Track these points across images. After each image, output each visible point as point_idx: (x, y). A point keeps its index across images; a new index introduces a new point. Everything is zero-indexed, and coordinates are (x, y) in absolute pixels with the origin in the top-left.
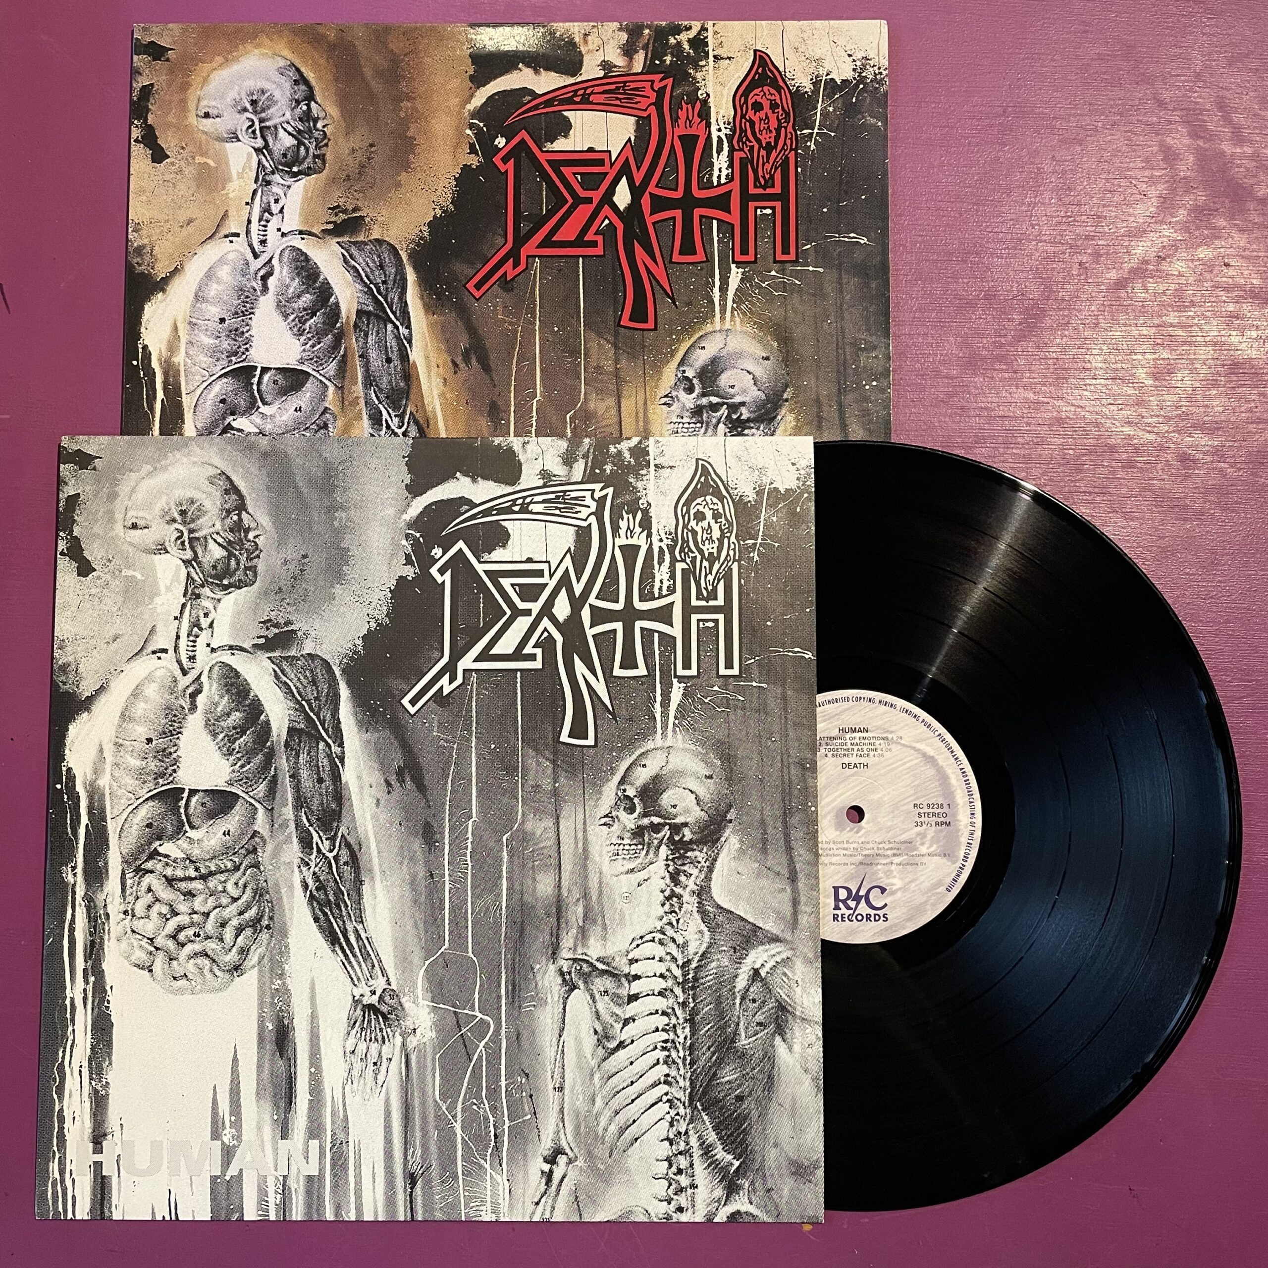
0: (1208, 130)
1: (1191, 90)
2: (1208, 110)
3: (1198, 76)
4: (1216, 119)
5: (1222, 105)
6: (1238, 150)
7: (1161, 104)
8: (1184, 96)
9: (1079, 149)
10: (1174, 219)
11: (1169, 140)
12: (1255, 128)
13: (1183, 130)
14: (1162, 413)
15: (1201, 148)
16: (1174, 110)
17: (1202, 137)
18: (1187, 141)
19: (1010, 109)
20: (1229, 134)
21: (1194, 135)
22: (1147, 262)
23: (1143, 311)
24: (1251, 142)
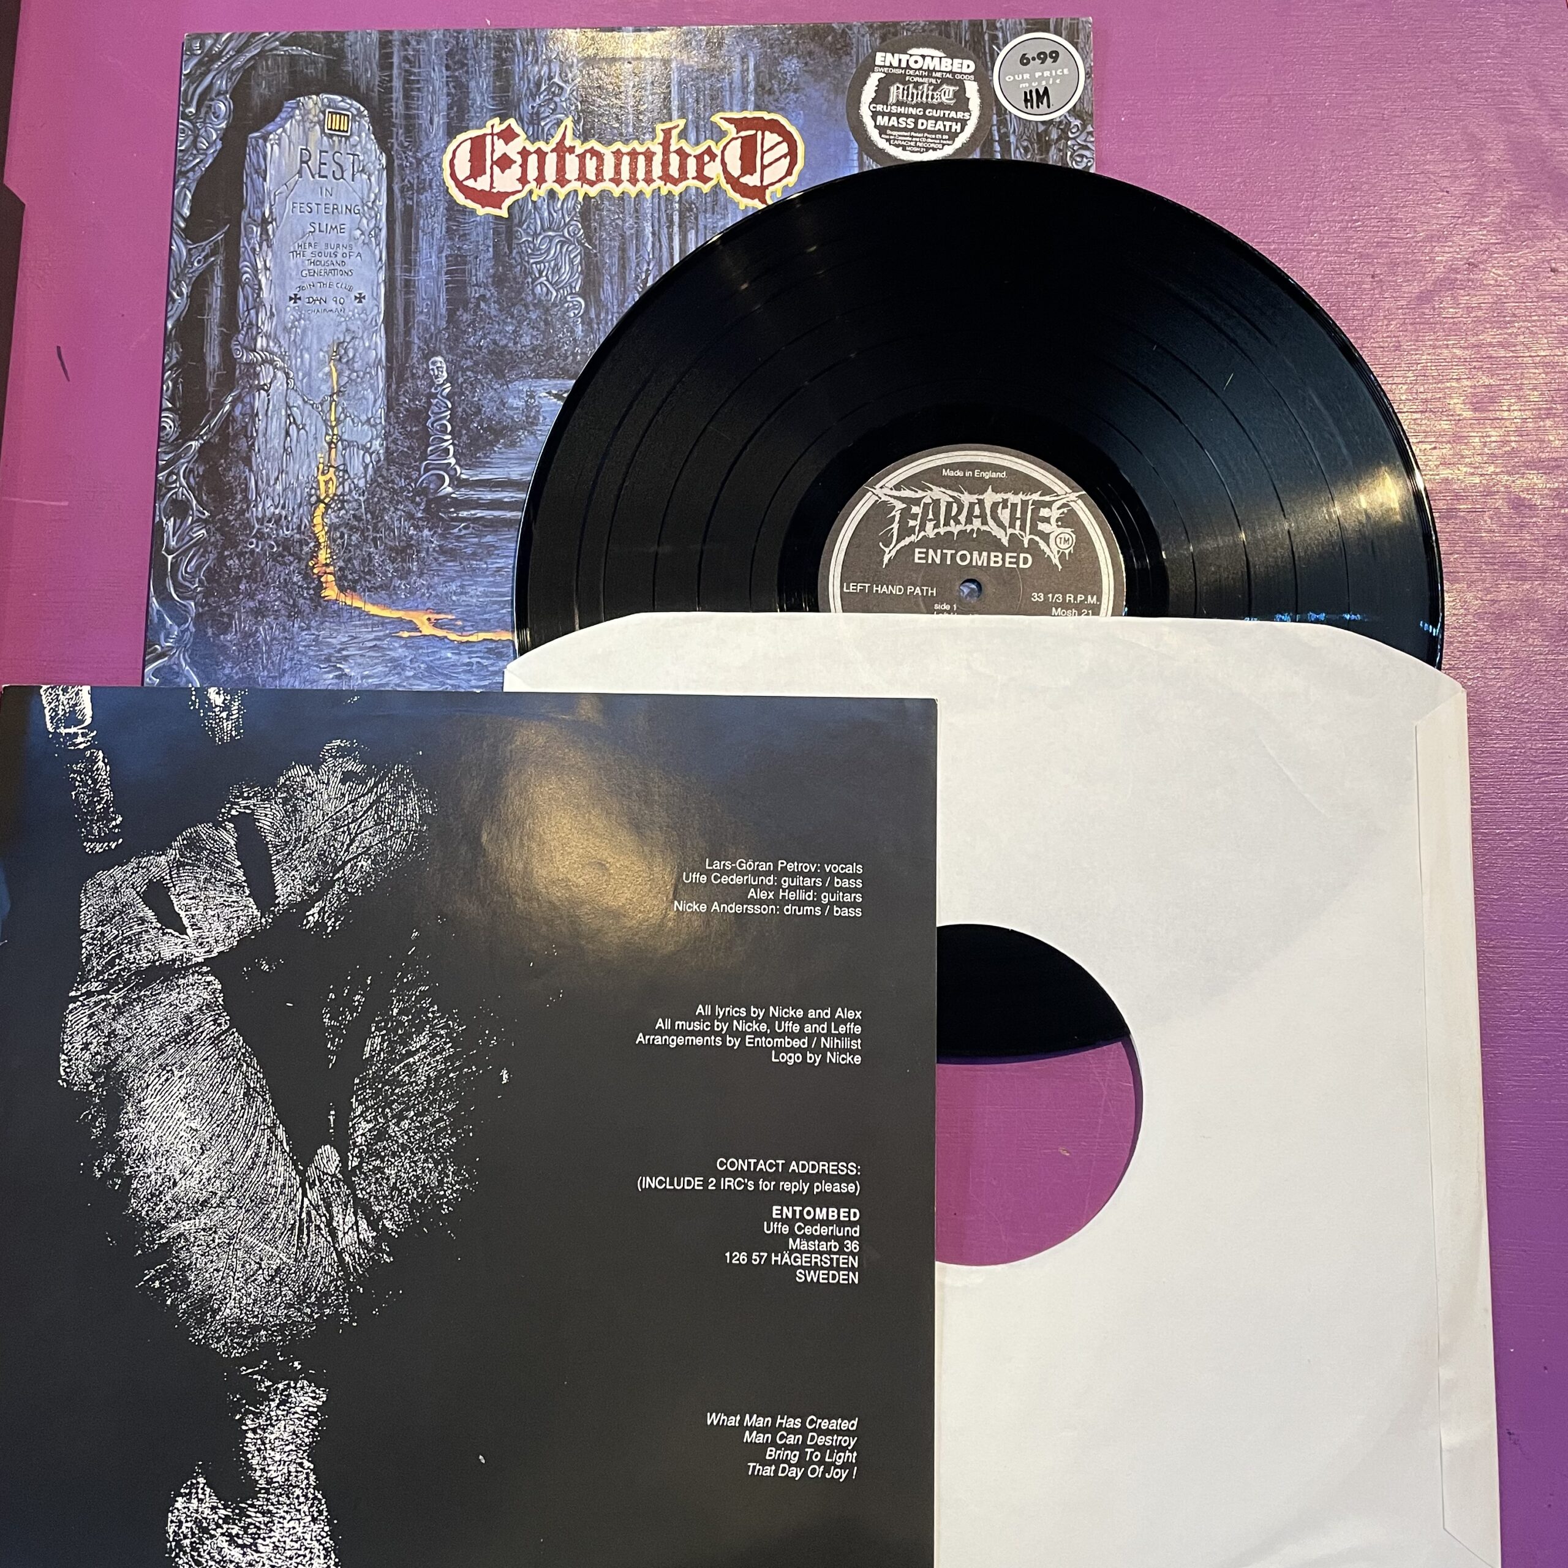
10: (1485, 220)
14: (1486, 450)
22: (1456, 271)
23: (1455, 329)
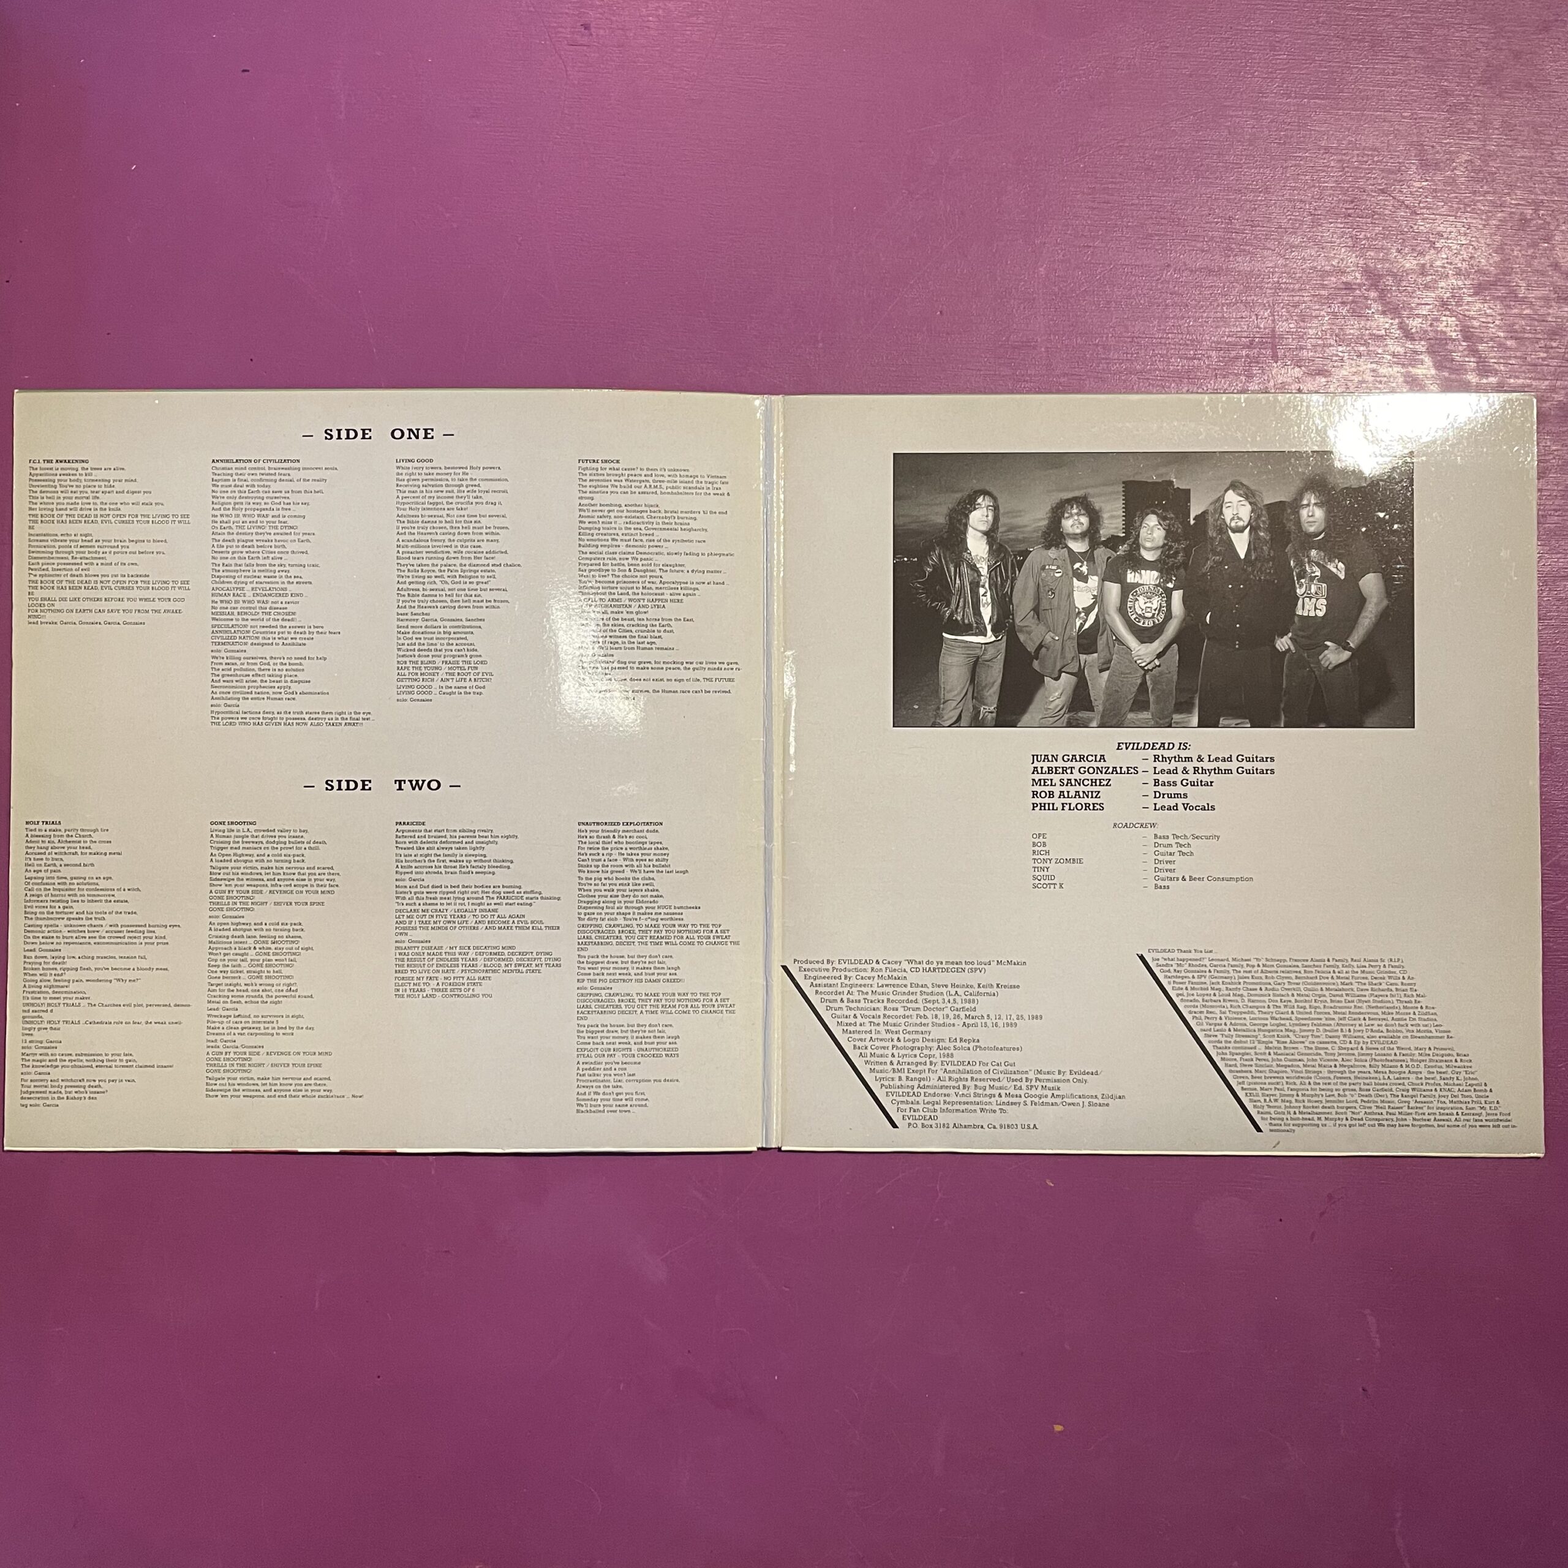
0: (1453, 360)
1: (1437, 320)
2: (1454, 340)
3: (1444, 304)
4: (1461, 348)
5: (1468, 334)
6: (1484, 381)
7: (1408, 335)
8: (1431, 325)
9: (1324, 380)
11: (1414, 371)
12: (1501, 357)
13: (1427, 360)
15: (1445, 378)
16: (1421, 339)
17: (1446, 368)
18: (1433, 372)
19: (1257, 340)
20: (1475, 364)
21: (1439, 366)
24: (1496, 373)
